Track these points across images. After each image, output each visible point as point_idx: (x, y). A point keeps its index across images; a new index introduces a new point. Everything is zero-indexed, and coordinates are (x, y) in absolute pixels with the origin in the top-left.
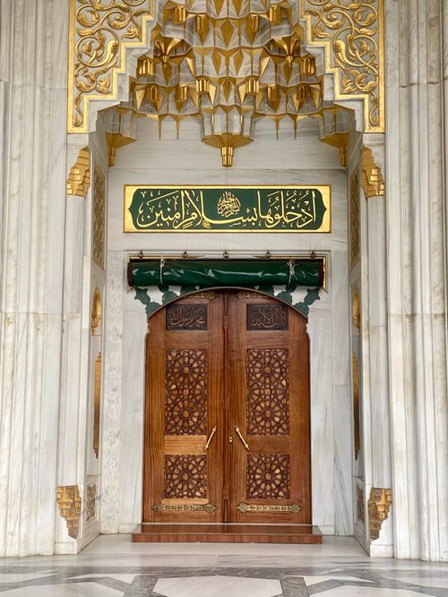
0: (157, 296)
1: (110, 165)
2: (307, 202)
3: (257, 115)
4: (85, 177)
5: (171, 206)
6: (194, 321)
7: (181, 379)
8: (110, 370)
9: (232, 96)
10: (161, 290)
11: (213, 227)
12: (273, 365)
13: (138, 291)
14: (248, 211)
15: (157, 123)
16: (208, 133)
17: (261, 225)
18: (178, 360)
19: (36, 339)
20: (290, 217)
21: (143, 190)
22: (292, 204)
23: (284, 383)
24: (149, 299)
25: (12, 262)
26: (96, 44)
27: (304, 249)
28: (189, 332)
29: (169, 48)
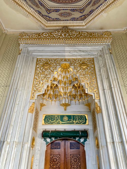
0: (48, 140)
1: (40, 110)
2: (83, 118)
3: (71, 100)
4: (33, 109)
5: (53, 119)
6: (57, 147)
7: (54, 163)
8: (36, 160)
9: (66, 95)
10: (50, 139)
11: (62, 123)
12: (77, 159)
13: (44, 139)
14: (70, 120)
15: (51, 102)
16: (61, 103)
17: (73, 123)
18: (53, 157)
19: (15, 149)
20: (79, 121)
21: (47, 115)
22: (79, 118)
23: (80, 164)
24: (47, 141)
25: (12, 128)
26: (39, 83)
27: (83, 128)
28: (56, 150)
29: (54, 86)
